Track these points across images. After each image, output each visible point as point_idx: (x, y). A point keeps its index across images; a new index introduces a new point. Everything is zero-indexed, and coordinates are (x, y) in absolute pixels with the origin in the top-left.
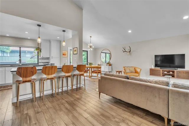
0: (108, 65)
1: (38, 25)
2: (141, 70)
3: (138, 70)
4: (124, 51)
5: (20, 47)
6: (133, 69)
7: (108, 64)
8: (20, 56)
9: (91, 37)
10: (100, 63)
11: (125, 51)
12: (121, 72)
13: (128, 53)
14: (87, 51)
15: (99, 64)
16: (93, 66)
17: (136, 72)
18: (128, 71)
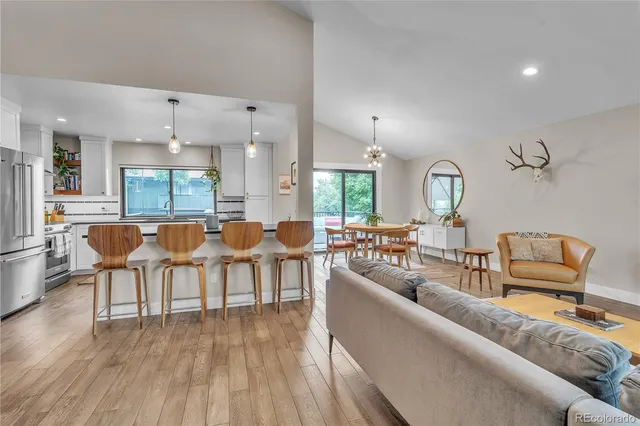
0: (450, 223)
1: (170, 100)
2: (591, 252)
3: (580, 254)
4: (518, 162)
5: (171, 170)
6: (551, 248)
7: (448, 218)
8: (171, 193)
9: (375, 118)
10: (422, 215)
11: (524, 165)
12: (485, 255)
13: (538, 172)
14: (373, 173)
15: (418, 219)
16: (381, 225)
17: (567, 260)
18: (521, 251)
